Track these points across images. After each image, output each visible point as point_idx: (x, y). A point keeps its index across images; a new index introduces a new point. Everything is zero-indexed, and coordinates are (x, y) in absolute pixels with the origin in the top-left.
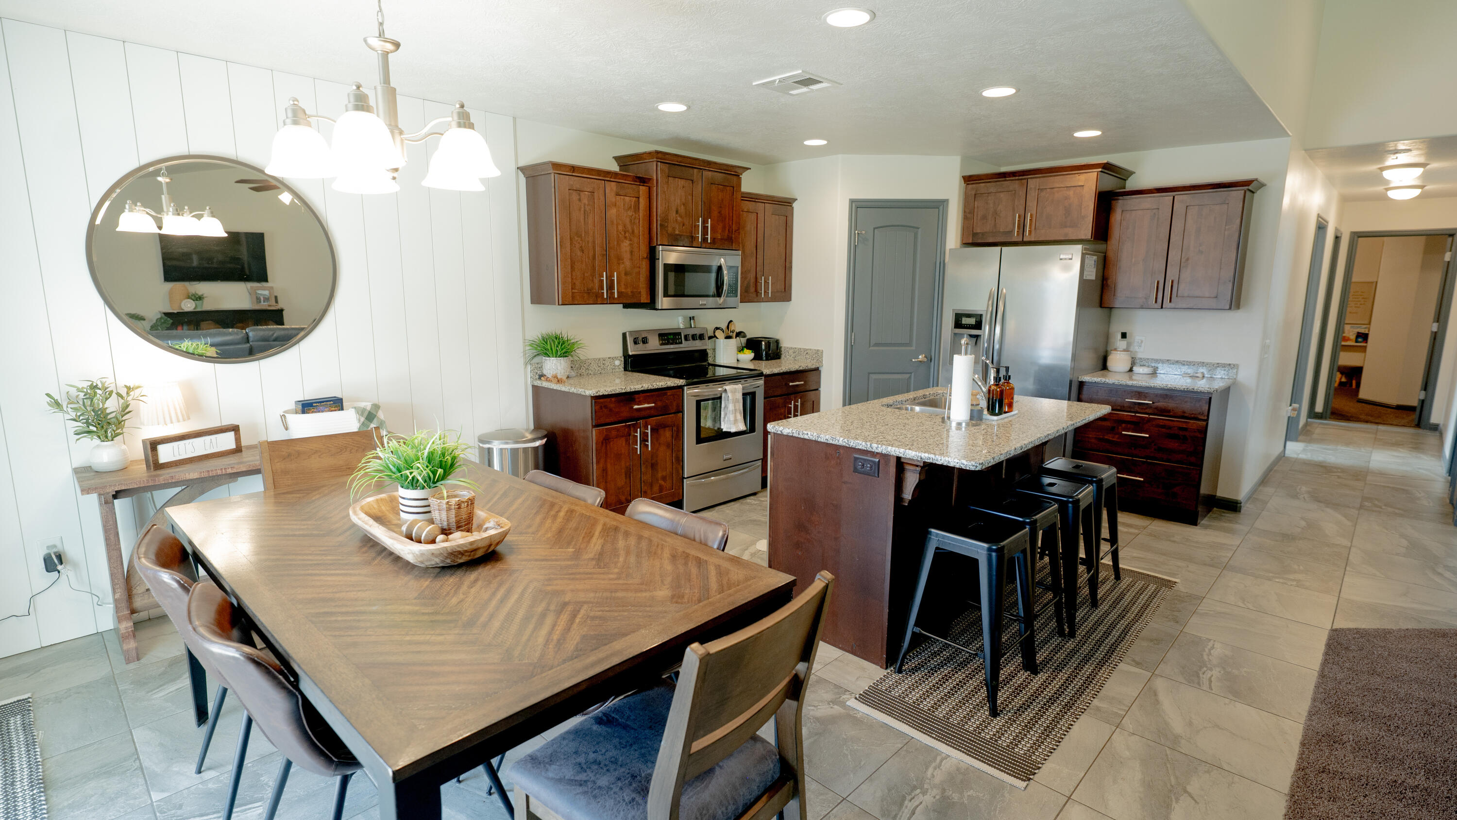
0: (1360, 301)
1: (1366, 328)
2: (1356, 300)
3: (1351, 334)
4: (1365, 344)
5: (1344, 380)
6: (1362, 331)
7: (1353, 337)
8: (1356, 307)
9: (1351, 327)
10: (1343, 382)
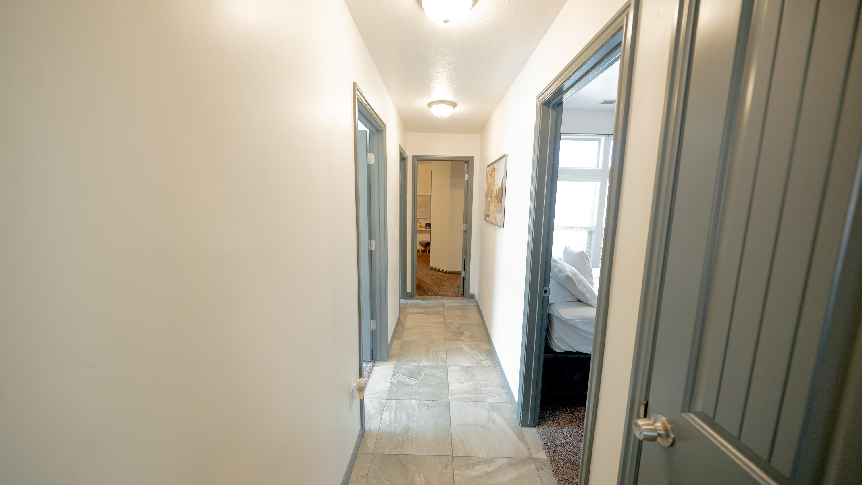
0: (425, 206)
1: (429, 220)
2: (423, 205)
3: (423, 224)
4: (430, 229)
5: (423, 249)
6: (428, 222)
7: (424, 226)
8: (423, 209)
9: (423, 220)
10: (423, 250)
